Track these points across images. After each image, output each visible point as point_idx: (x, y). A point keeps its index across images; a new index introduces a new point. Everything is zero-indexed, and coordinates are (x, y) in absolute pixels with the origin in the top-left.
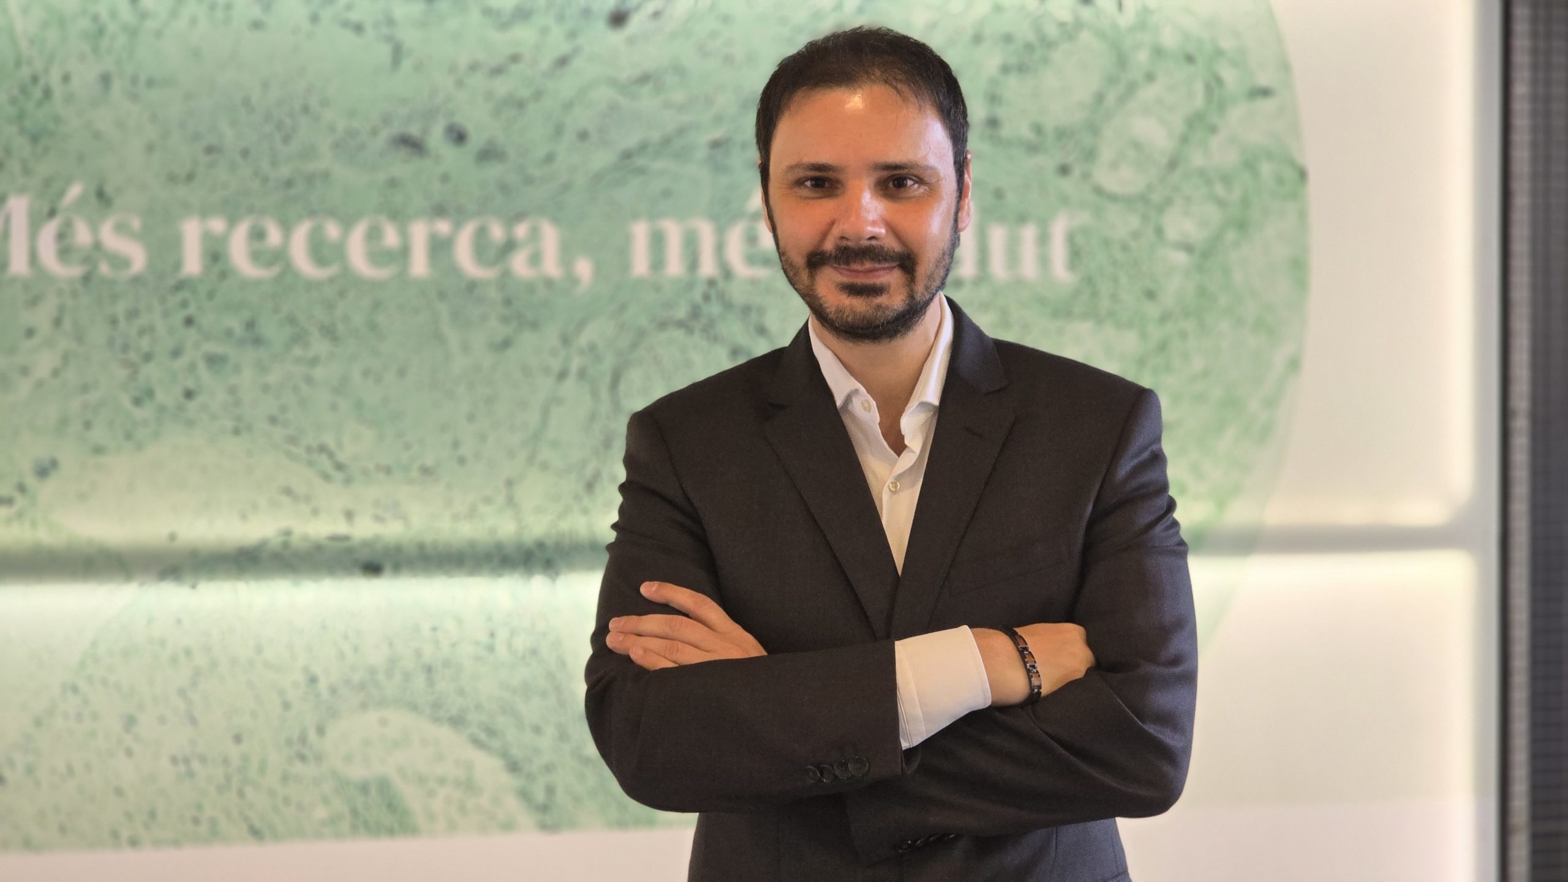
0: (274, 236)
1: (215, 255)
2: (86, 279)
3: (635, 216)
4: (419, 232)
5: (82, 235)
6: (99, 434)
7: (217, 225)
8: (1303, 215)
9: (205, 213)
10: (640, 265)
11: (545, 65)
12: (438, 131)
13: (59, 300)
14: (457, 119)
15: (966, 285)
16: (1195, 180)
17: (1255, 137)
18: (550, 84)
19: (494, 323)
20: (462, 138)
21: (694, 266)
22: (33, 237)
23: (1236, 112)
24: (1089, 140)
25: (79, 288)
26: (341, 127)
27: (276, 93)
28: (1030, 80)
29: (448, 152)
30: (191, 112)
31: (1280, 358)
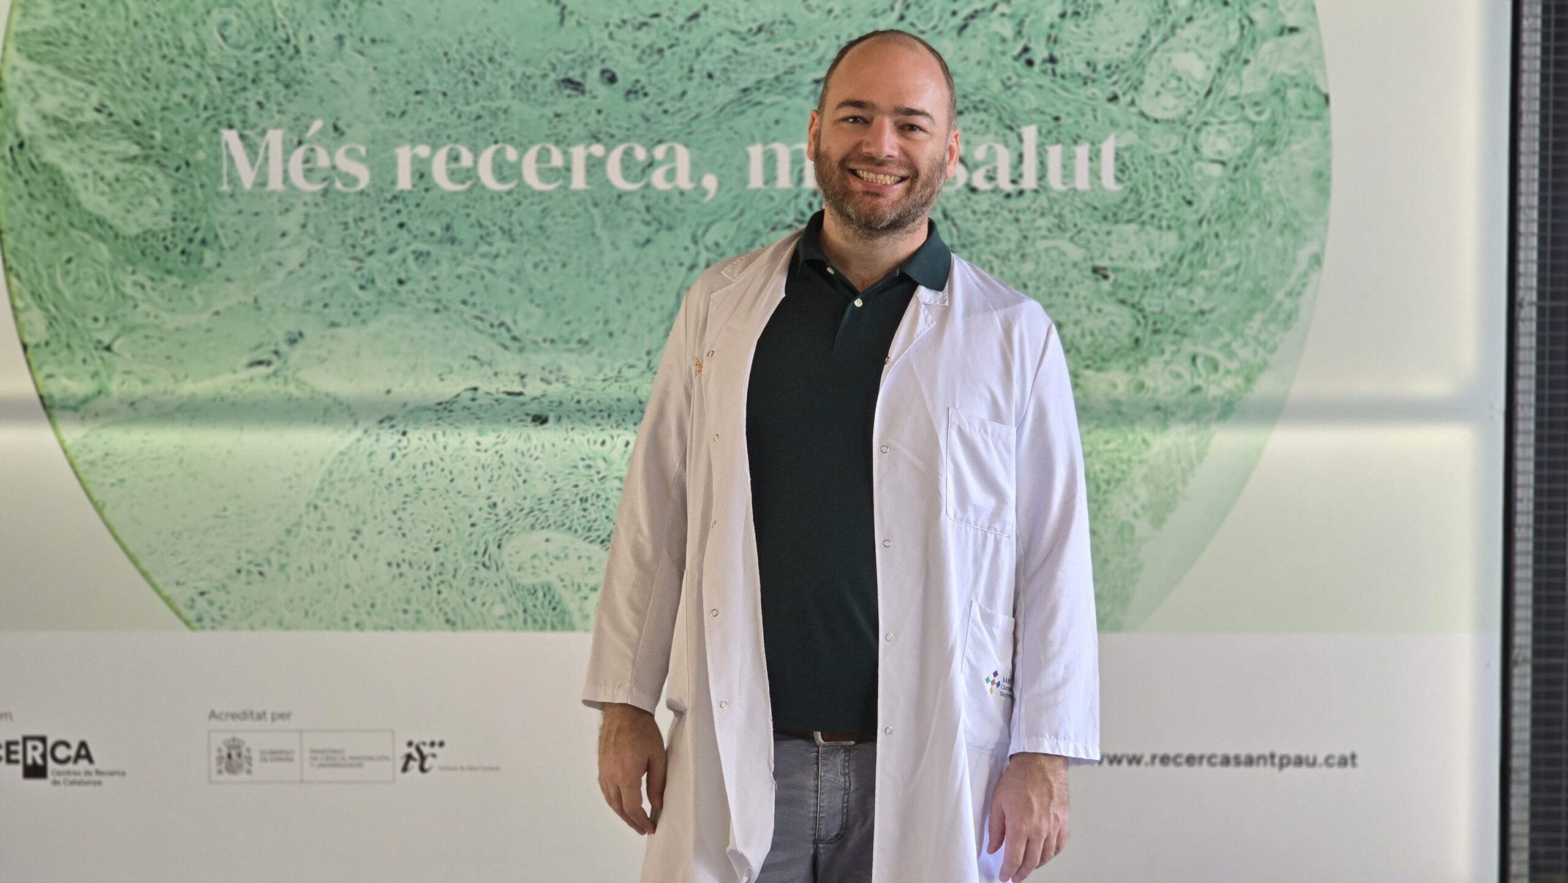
0: (467, 159)
1: (422, 175)
2: (325, 192)
3: (753, 140)
4: (579, 153)
5: (322, 160)
6: (333, 313)
7: (423, 151)
8: (1326, 133)
9: (413, 142)
10: (756, 180)
11: (680, 20)
12: (594, 74)
13: (304, 209)
14: (609, 65)
15: (1029, 195)
16: (1229, 105)
17: (1283, 68)
18: (683, 36)
19: (637, 225)
20: (612, 79)
21: (800, 180)
22: (286, 161)
23: (1267, 47)
24: (1135, 73)
25: (320, 200)
26: (518, 72)
27: (468, 47)
28: (1084, 24)
29: (602, 91)
30: (404, 64)
31: (1304, 256)
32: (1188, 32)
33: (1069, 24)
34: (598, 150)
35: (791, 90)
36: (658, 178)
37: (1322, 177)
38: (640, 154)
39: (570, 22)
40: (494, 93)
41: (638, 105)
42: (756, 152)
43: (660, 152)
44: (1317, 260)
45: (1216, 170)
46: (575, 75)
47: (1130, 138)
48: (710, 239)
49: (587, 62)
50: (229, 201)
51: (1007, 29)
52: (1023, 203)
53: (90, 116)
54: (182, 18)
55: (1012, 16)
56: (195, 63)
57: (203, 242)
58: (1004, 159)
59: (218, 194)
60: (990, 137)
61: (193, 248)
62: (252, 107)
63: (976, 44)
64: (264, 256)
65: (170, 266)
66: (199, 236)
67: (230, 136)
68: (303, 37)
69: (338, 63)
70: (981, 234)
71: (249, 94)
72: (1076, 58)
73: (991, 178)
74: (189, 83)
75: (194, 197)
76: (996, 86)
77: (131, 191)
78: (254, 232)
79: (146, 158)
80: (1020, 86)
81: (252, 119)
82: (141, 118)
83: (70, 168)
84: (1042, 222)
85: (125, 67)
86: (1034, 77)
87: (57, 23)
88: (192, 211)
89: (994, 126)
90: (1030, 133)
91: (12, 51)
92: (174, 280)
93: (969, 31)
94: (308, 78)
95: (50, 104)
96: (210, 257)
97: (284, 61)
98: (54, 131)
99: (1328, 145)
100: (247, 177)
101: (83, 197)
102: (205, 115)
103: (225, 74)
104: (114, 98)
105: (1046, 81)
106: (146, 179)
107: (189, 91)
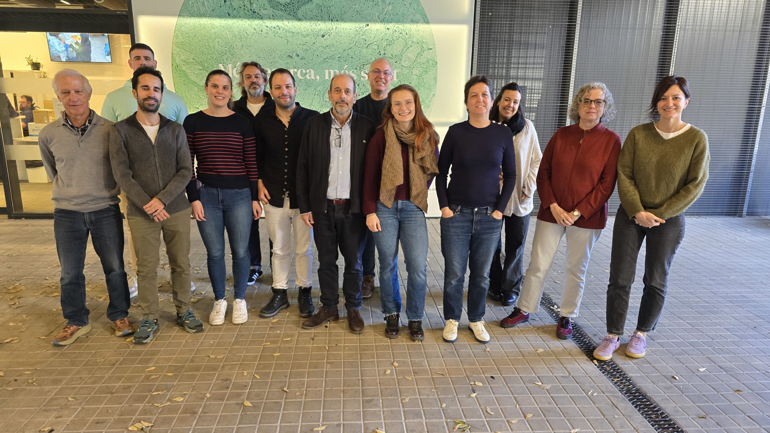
3: (326, 69)
8: (436, 70)
10: (327, 77)
11: (311, 44)
12: (294, 54)
14: (297, 53)
16: (418, 64)
17: (429, 57)
18: (312, 47)
19: (304, 86)
20: (298, 56)
23: (426, 52)
24: (401, 57)
26: (279, 53)
27: (269, 48)
29: (296, 58)
31: (432, 94)
32: (411, 49)
33: (388, 46)
34: (296, 70)
35: (334, 59)
36: (307, 76)
37: (436, 78)
38: (304, 71)
39: (289, 43)
40: (274, 58)
41: (303, 61)
42: (327, 71)
43: (308, 71)
44: (434, 95)
45: (416, 77)
46: (291, 55)
47: (399, 70)
48: (318, 89)
49: (293, 52)
51: (376, 48)
53: (191, 60)
54: (209, 40)
55: (377, 45)
56: (213, 50)
62: (225, 59)
63: (370, 50)
68: (235, 45)
69: (242, 51)
71: (224, 57)
74: (212, 54)
77: (201, 76)
79: (204, 69)
81: (225, 62)
82: (202, 61)
83: (188, 71)
85: (198, 50)
87: (183, 40)
91: (174, 46)
93: (368, 47)
94: (236, 53)
95: (183, 57)
97: (231, 50)
98: (184, 63)
99: (437, 72)
101: (191, 77)
102: (215, 60)
103: (219, 52)
104: (196, 57)
107: (212, 56)
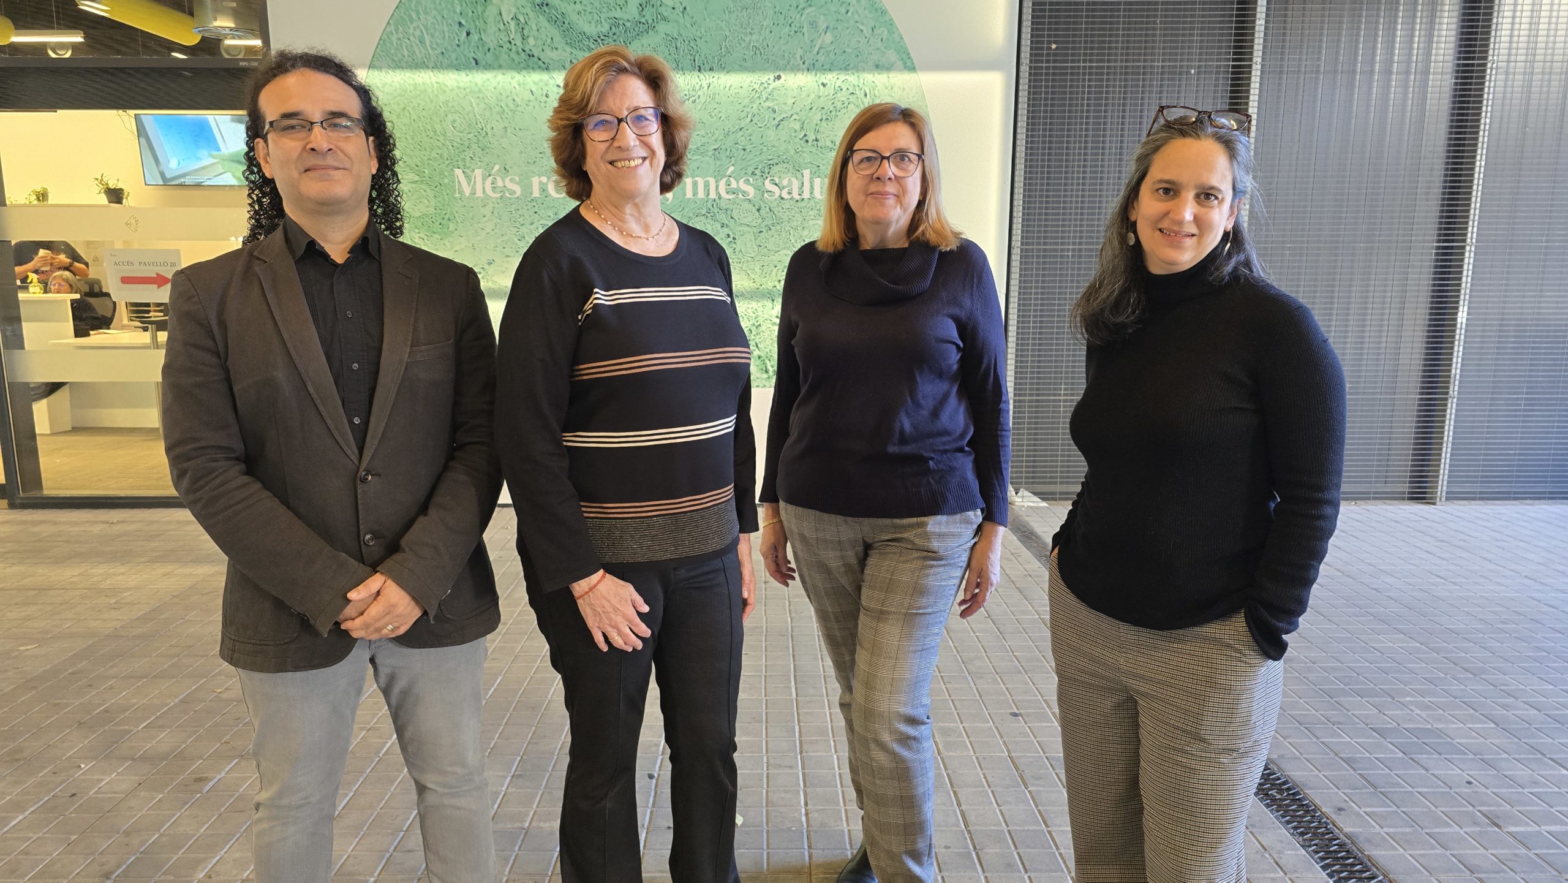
1: (543, 190)
2: (501, 197)
5: (500, 183)
6: (507, 251)
7: (544, 180)
9: (540, 176)
10: (689, 194)
13: (493, 205)
15: (806, 200)
21: (708, 194)
22: (484, 183)
25: (499, 201)
28: (830, 124)
30: (534, 140)
33: (824, 123)
35: (704, 154)
50: (459, 201)
51: (798, 127)
52: (803, 204)
54: (434, 118)
55: (799, 120)
56: (441, 139)
57: (449, 219)
58: (796, 184)
59: (454, 198)
60: (790, 174)
61: (443, 222)
62: (468, 159)
63: (784, 133)
64: (476, 225)
65: (435, 230)
66: (446, 217)
67: (458, 172)
68: (489, 127)
69: (505, 139)
70: (786, 218)
71: (466, 153)
72: (827, 139)
73: (790, 193)
74: (439, 148)
75: (443, 199)
76: (792, 152)
77: (416, 196)
78: (471, 215)
79: (422, 182)
80: (803, 152)
81: (468, 164)
82: (419, 164)
84: (811, 213)
85: (410, 141)
86: (809, 147)
88: (443, 205)
89: (791, 170)
90: (807, 173)
92: (437, 236)
93: (781, 126)
94: (492, 146)
96: (452, 226)
97: (481, 139)
100: (467, 191)
102: (447, 162)
103: (455, 144)
104: (406, 154)
105: (814, 150)
106: (422, 191)
107: (439, 152)
